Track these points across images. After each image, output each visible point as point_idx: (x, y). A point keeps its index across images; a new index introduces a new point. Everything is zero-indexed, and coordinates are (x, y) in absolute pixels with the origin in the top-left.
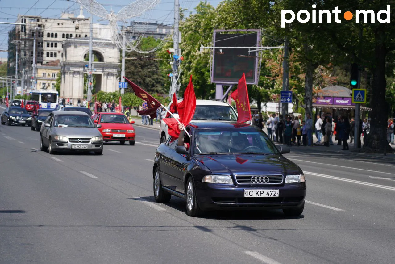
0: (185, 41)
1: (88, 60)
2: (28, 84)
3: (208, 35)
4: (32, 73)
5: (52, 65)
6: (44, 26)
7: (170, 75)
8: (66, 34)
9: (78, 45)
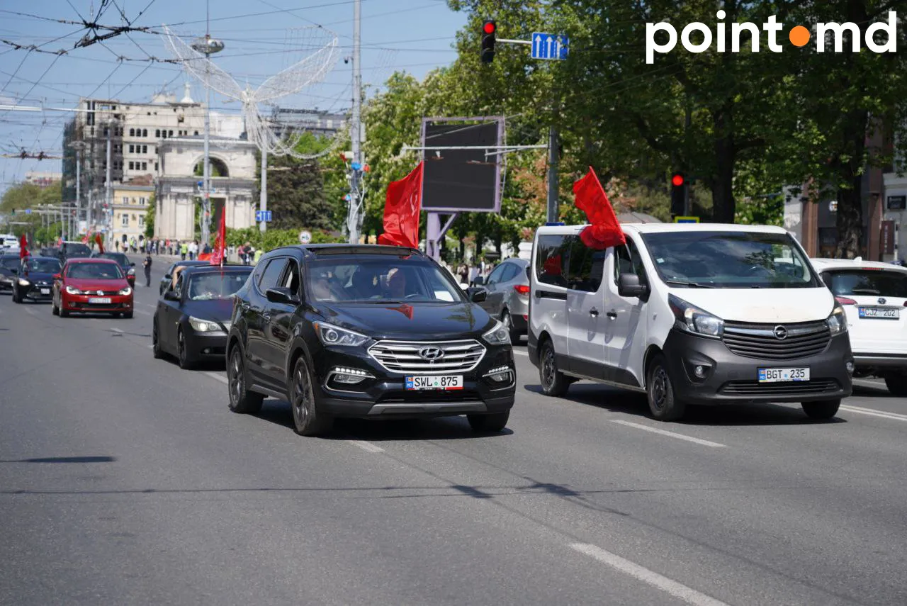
0: (368, 140)
1: (201, 174)
2: (98, 216)
3: (410, 130)
4: (105, 197)
5: (139, 183)
6: (124, 118)
7: (347, 197)
8: (161, 130)
9: (184, 149)
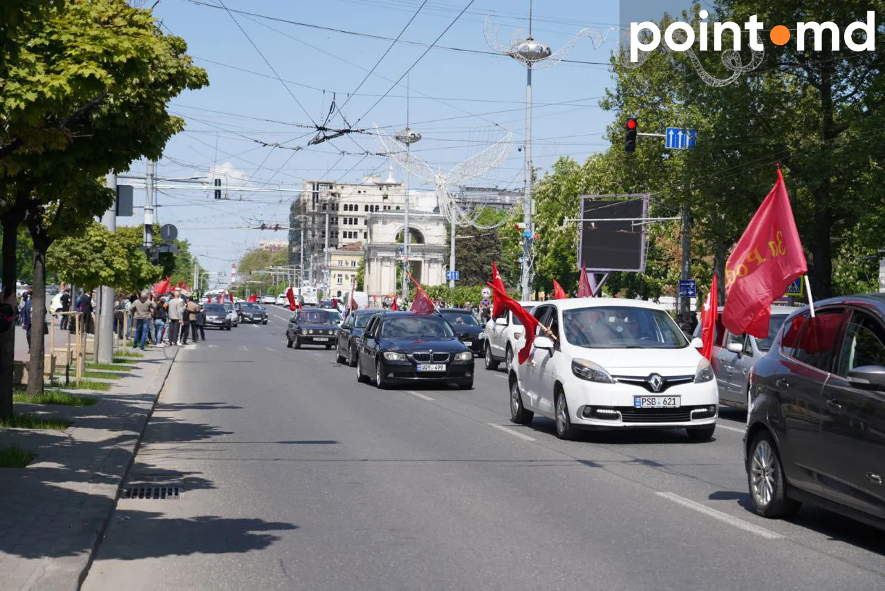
0: (538, 213)
1: (402, 241)
2: (318, 276)
3: (572, 203)
4: (323, 260)
5: (350, 249)
6: (339, 195)
7: (520, 260)
8: (369, 205)
9: (388, 221)
